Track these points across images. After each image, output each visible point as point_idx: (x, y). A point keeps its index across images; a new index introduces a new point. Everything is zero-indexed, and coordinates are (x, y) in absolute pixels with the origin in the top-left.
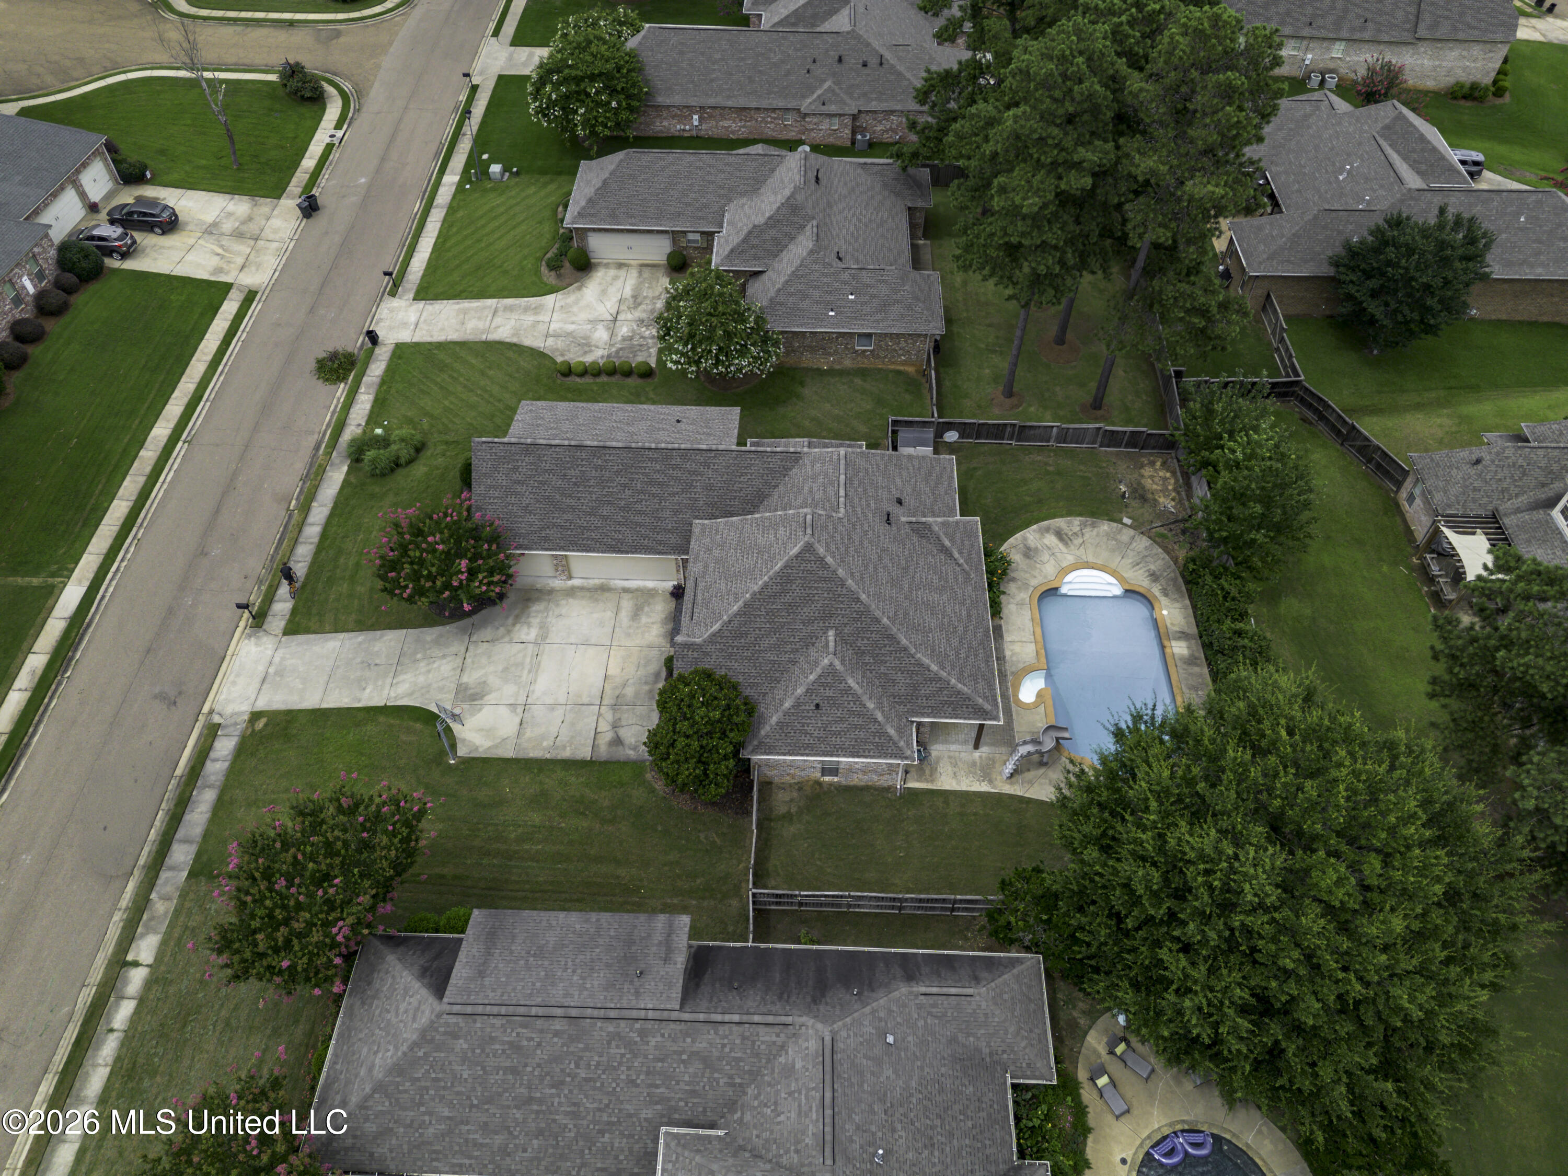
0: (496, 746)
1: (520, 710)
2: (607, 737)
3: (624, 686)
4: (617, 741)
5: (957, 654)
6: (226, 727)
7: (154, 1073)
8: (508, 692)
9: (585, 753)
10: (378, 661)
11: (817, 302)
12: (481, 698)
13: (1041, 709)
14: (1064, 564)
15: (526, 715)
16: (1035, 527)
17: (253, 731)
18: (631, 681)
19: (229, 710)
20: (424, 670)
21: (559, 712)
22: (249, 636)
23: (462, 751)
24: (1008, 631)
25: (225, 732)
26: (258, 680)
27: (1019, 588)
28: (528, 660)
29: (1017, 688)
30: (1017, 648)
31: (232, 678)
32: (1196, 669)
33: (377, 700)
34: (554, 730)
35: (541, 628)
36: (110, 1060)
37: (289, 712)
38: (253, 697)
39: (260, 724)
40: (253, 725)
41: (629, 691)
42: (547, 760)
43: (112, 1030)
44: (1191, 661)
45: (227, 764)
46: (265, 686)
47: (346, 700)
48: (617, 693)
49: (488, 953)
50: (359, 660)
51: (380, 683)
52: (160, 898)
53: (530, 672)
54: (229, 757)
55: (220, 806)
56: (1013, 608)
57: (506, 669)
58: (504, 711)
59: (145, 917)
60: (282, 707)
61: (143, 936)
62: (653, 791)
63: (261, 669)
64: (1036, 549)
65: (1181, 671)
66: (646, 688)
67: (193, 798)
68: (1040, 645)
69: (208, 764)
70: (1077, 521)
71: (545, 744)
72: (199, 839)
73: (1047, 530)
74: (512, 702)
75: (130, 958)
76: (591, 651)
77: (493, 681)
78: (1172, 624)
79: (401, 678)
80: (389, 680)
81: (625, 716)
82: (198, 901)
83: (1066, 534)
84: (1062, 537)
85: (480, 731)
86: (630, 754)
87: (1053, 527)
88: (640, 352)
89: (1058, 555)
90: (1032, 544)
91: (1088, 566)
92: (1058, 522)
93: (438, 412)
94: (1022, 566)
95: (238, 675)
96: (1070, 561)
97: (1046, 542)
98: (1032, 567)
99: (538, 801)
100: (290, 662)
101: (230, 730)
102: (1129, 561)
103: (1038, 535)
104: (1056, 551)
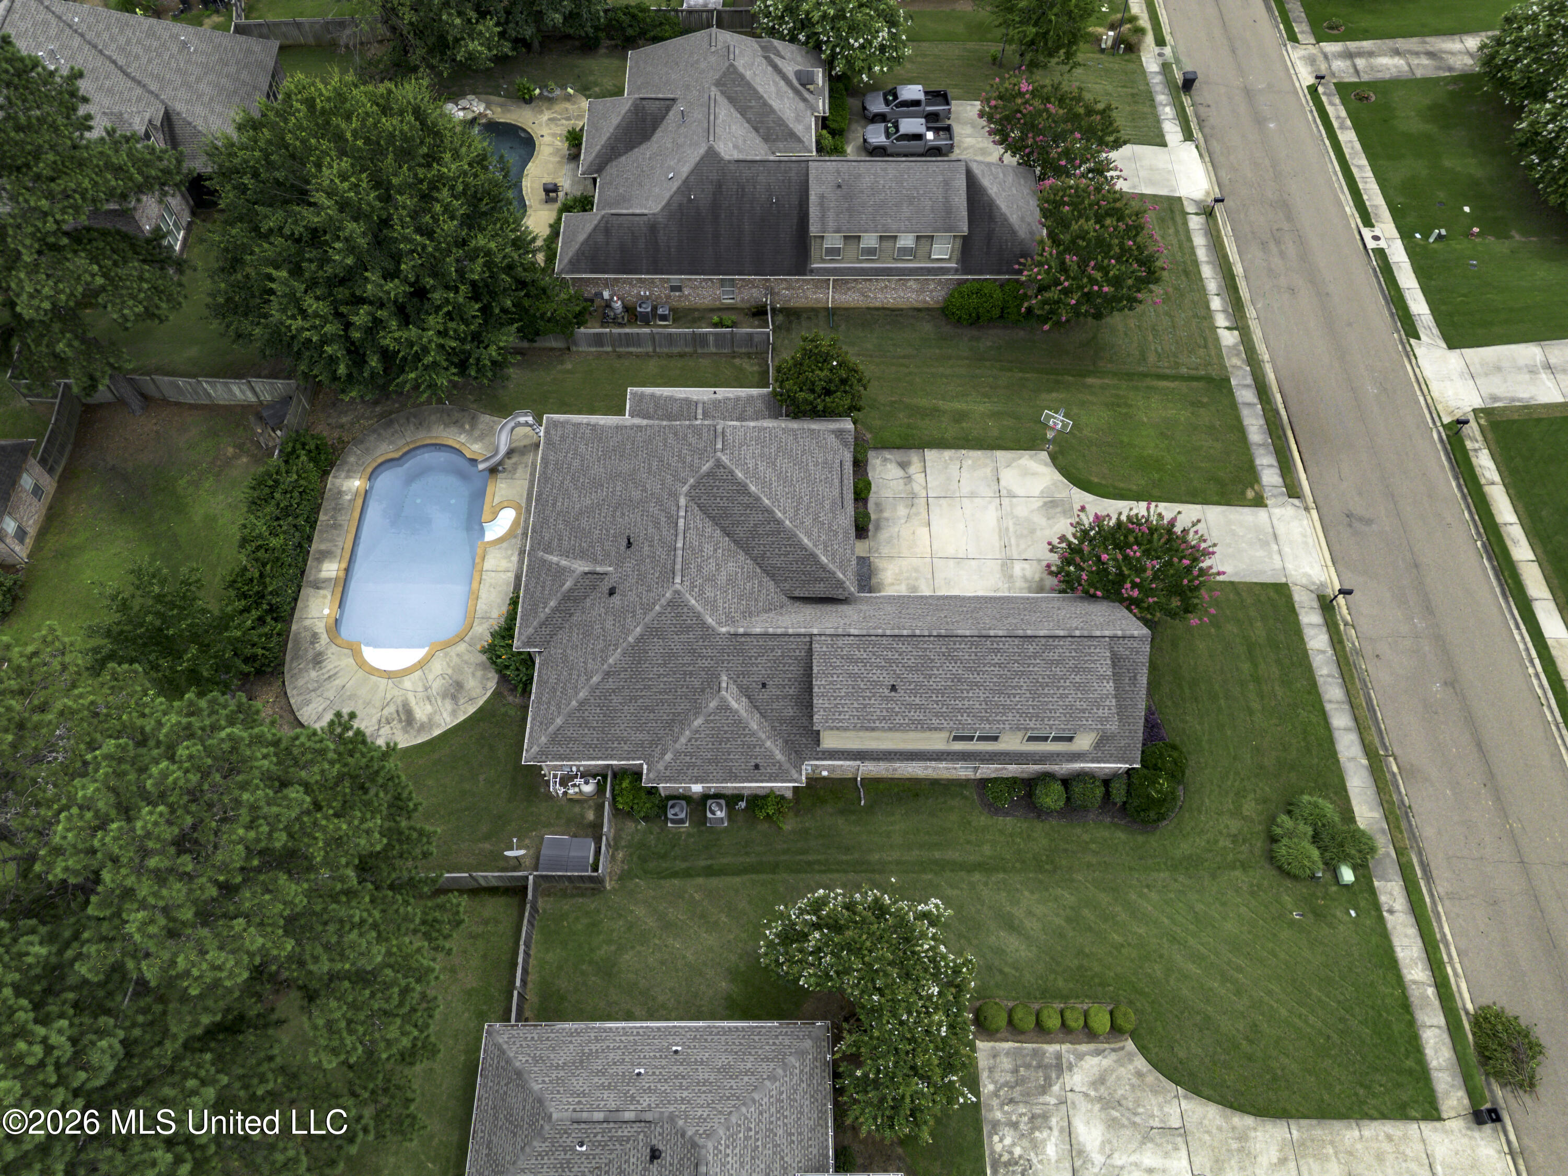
0: (1014, 460)
1: (1004, 492)
2: (912, 470)
3: (908, 517)
4: (903, 465)
6: (1282, 494)
8: (1022, 510)
9: (930, 454)
12: (1045, 504)
13: (496, 500)
14: (419, 673)
15: (996, 488)
16: (437, 732)
17: (1253, 488)
18: (903, 521)
19: (1290, 510)
21: (965, 490)
22: (1324, 587)
23: (1044, 455)
24: (508, 584)
25: (1280, 490)
26: (1282, 538)
27: (480, 639)
28: (1013, 542)
29: (516, 523)
30: (504, 564)
31: (1310, 541)
32: (323, 547)
34: (965, 474)
35: (1011, 576)
36: (1206, 280)
37: (1229, 504)
38: (1275, 521)
40: (1256, 494)
41: (902, 511)
42: (963, 448)
43: (1217, 295)
44: (325, 555)
45: (1258, 462)
46: (1271, 530)
48: (914, 510)
52: (1241, 367)
53: (1007, 529)
54: (1259, 468)
55: (1240, 430)
56: (495, 614)
57: (1033, 531)
58: (1019, 491)
59: (1244, 356)
60: (1239, 509)
61: (1236, 345)
63: (1286, 550)
64: (444, 696)
66: (886, 515)
67: (1268, 436)
68: (478, 567)
69: (1275, 463)
71: (970, 462)
72: (1240, 406)
73: (422, 728)
74: (1014, 500)
76: (950, 551)
77: (1039, 519)
78: (325, 597)
81: (902, 487)
82: (1210, 364)
83: (400, 721)
84: (407, 717)
85: (1034, 474)
86: (887, 455)
87: (413, 733)
88: (1009, 1077)
89: (421, 689)
90: (448, 705)
91: (389, 675)
92: (404, 741)
93: (1285, 934)
94: (468, 670)
95: (1306, 543)
96: (407, 683)
97: (429, 709)
98: (458, 669)
99: (959, 417)
100: (1260, 553)
101: (1276, 491)
102: (338, 682)
103: (437, 718)
104: (421, 695)
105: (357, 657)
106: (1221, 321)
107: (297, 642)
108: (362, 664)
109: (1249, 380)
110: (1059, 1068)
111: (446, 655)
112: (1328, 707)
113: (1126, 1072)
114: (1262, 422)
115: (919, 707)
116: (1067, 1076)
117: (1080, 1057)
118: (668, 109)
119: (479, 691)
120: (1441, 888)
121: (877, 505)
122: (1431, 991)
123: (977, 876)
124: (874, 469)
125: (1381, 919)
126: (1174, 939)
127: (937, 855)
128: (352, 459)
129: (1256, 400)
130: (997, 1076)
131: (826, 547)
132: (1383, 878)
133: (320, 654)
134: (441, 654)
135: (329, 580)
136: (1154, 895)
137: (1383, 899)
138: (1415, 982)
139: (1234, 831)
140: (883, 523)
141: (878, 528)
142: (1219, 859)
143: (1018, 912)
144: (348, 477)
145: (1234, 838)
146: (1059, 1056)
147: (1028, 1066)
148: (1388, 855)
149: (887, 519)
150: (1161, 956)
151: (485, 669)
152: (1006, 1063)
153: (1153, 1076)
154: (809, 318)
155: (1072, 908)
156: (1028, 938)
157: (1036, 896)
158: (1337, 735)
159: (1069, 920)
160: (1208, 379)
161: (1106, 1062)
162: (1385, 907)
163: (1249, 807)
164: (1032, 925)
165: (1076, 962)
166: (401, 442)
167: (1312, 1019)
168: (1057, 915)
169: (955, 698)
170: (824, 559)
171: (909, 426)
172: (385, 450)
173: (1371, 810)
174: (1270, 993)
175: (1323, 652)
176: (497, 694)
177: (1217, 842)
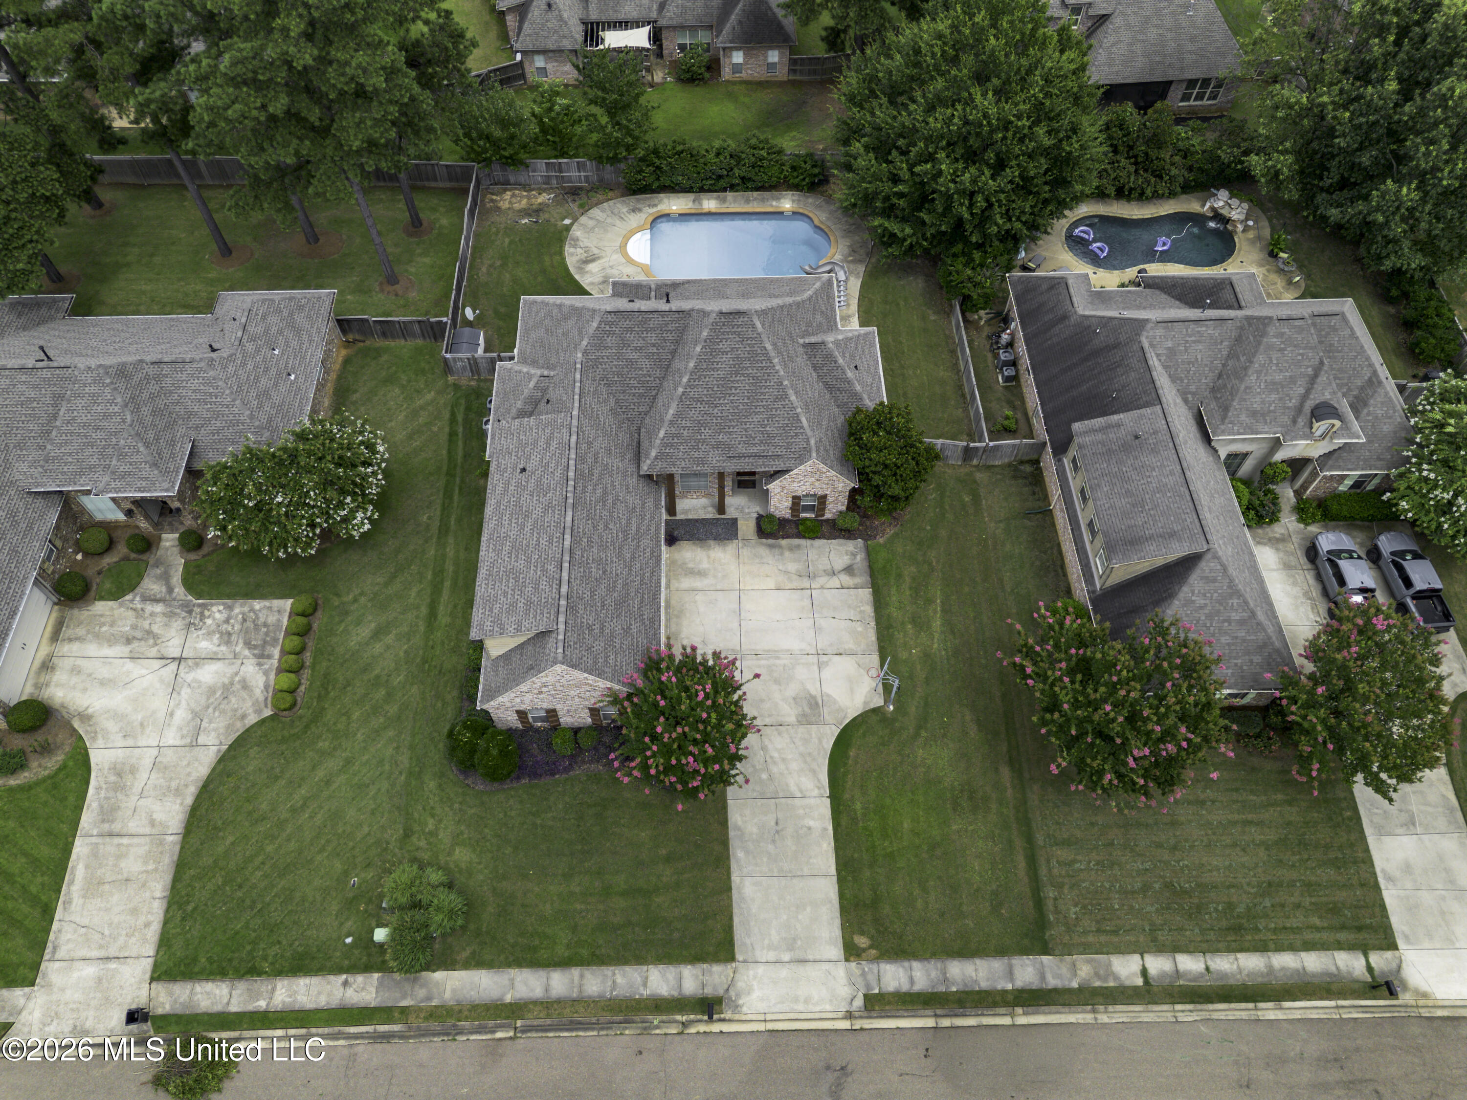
0: (868, 672)
1: (824, 658)
2: (845, 579)
3: (786, 572)
4: (849, 570)
6: (868, 986)
7: (1230, 906)
8: (803, 673)
9: (866, 594)
10: (773, 823)
11: (276, 385)
12: (814, 698)
14: (624, 261)
15: (829, 651)
17: (871, 947)
18: (781, 567)
19: (845, 991)
20: (782, 767)
21: (823, 623)
22: (736, 1008)
23: (880, 702)
25: (874, 983)
26: (801, 969)
28: (763, 662)
31: (800, 1007)
32: (730, 198)
33: (825, 809)
34: (844, 624)
36: (1231, 957)
37: (843, 909)
38: (825, 966)
39: (862, 941)
40: (864, 950)
41: (792, 567)
42: (877, 624)
43: (1207, 969)
44: (722, 200)
45: (916, 964)
46: (811, 957)
47: (825, 846)
48: (795, 577)
49: (1151, 537)
50: (771, 847)
51: (801, 812)
52: (1075, 975)
53: (778, 658)
54: (906, 964)
55: (965, 952)
57: (777, 682)
58: (826, 673)
59: (1097, 984)
60: (837, 922)
61: (1116, 978)
62: (896, 535)
63: (784, 972)
64: (605, 277)
66: (787, 554)
67: (961, 988)
69: (917, 988)
70: (568, 249)
71: (860, 629)
72: (1005, 960)
73: (580, 269)
74: (816, 668)
75: (1140, 982)
76: (747, 605)
77: (792, 690)
79: (793, 788)
80: (798, 802)
81: (821, 567)
82: (1069, 930)
83: (587, 257)
84: (590, 260)
85: (852, 691)
86: (860, 557)
87: (577, 265)
88: (262, 620)
89: (611, 264)
91: (623, 247)
92: (571, 261)
93: (338, 866)
95: (796, 1000)
96: (617, 257)
97: (595, 270)
99: (920, 624)
100: (775, 936)
101: (872, 978)
102: (618, 222)
103: (587, 276)
104: (607, 265)
105: (640, 229)
106: (1157, 965)
107: (649, 199)
108: (632, 233)
109: (1052, 982)
110: (261, 656)
112: (576, 972)
113: (247, 706)
114: (984, 985)
115: (506, 490)
116: (254, 661)
117: (266, 673)
118: (1224, 307)
120: (362, 1049)
121: (798, 547)
122: (262, 1004)
123: (424, 610)
124: (841, 545)
125: (339, 970)
126: (348, 762)
127: (447, 584)
128: (810, 200)
129: (1019, 984)
130: (265, 612)
131: (678, 435)
132: (381, 984)
133: (640, 210)
135: (701, 205)
136: (390, 751)
137: (360, 979)
138: (274, 990)
139: (441, 835)
140: (777, 551)
141: (771, 546)
142: (416, 815)
143: (389, 639)
144: (793, 201)
145: (433, 834)
146: (269, 657)
147: (267, 634)
148: (404, 997)
149: (782, 554)
150: (335, 749)
152: (272, 619)
153: (240, 727)
154: (1034, 493)
155: (387, 681)
156: (367, 644)
157: (402, 654)
158: (542, 974)
159: (378, 677)
160: (1041, 923)
161: (259, 692)
162: (351, 979)
163: (462, 856)
164: (378, 648)
165: (341, 679)
166: (829, 223)
167: (259, 874)
168: (383, 669)
169: (510, 515)
170: (662, 434)
171: (899, 576)
172: (820, 217)
173: (454, 991)
174: (289, 840)
175: (645, 985)
177: (433, 816)
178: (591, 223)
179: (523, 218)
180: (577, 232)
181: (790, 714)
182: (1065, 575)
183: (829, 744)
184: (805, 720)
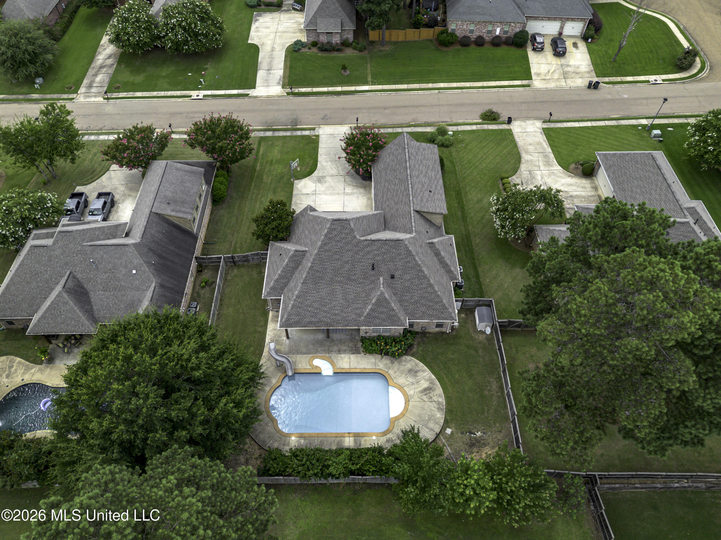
0: (298, 189)
1: (313, 193)
5: (307, 306)
6: (314, 131)
8: (322, 189)
10: (337, 156)
12: (319, 183)
13: (309, 367)
14: (405, 388)
15: (311, 195)
16: (433, 377)
19: (321, 130)
20: (332, 167)
21: (312, 203)
22: (350, 127)
23: (296, 181)
25: (312, 132)
26: (332, 133)
27: (386, 364)
28: (336, 192)
29: (322, 358)
30: (346, 360)
31: (334, 128)
33: (320, 158)
34: (304, 203)
35: (351, 193)
37: (318, 142)
38: (325, 134)
39: (314, 138)
40: (314, 136)
45: (299, 135)
46: (329, 135)
47: (320, 153)
50: (338, 152)
51: (328, 158)
53: (330, 193)
54: (302, 135)
55: (285, 137)
56: (373, 360)
57: (332, 187)
58: (313, 189)
60: (320, 140)
63: (336, 133)
64: (416, 376)
65: (333, 439)
67: (287, 131)
68: (348, 371)
69: (300, 131)
70: (442, 400)
71: (298, 201)
72: (273, 136)
73: (432, 383)
74: (317, 190)
77: (326, 185)
78: (366, 441)
79: (330, 163)
83: (430, 393)
84: (427, 391)
85: (305, 185)
87: (435, 387)
89: (413, 386)
90: (420, 374)
91: (407, 401)
92: (439, 390)
93: (469, 148)
94: (402, 368)
96: (411, 393)
97: (423, 382)
98: (402, 372)
103: (427, 378)
104: (416, 386)
105: (397, 418)
108: (402, 415)
111: (395, 378)
113: (518, 180)
114: (282, 132)
118: (74, 277)
119: (412, 363)
120: (449, 120)
122: (478, 126)
132: (450, 129)
133: (398, 435)
134: (395, 380)
135: (355, 441)
136: (464, 171)
138: (476, 128)
144: (288, 444)
151: (401, 361)
155: (472, 188)
157: (469, 195)
159: (476, 188)
160: (261, 141)
162: (457, 130)
167: (492, 146)
168: (475, 191)
173: (428, 128)
176: (412, 355)
178: (431, 425)
179: (480, 437)
180: (440, 416)
181: (328, 179)
182: (210, 219)
183: (316, 172)
184: (323, 177)
